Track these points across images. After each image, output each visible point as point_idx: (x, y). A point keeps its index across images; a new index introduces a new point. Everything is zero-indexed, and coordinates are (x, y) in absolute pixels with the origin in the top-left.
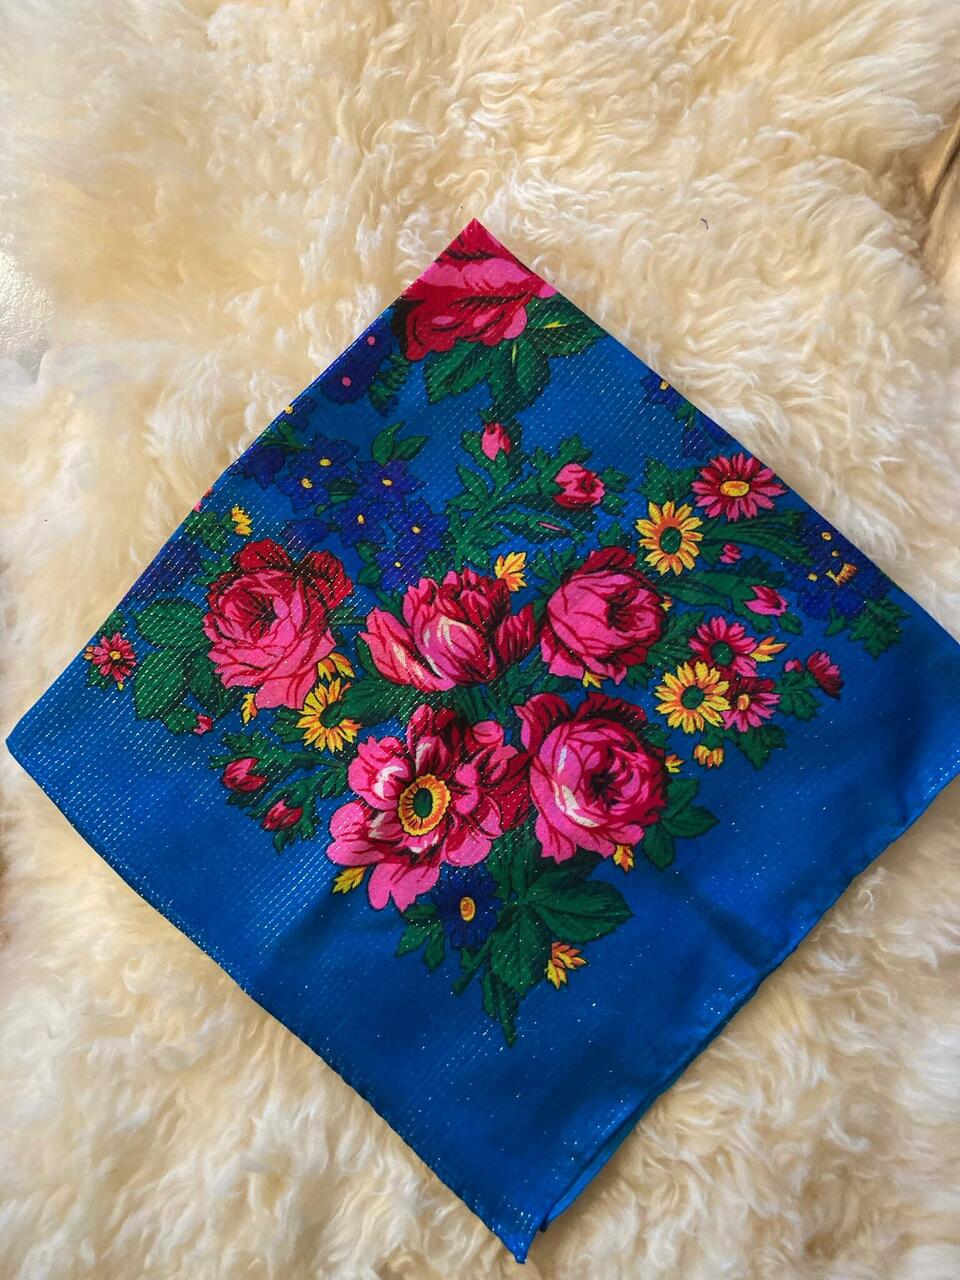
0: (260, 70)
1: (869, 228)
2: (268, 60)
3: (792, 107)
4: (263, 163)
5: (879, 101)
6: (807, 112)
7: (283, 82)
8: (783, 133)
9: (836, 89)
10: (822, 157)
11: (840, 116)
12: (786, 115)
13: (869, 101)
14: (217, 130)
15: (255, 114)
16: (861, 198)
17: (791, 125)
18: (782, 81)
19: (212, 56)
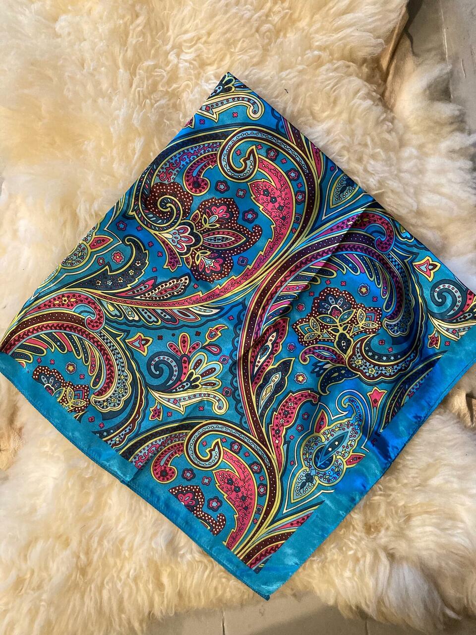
0: (82, 45)
1: (358, 91)
2: (85, 40)
3: (320, 39)
4: (90, 87)
5: (357, 34)
6: (326, 41)
7: (93, 49)
8: (316, 53)
9: (337, 30)
10: (335, 61)
11: (341, 42)
12: (317, 44)
13: (353, 34)
14: (67, 74)
15: (83, 65)
16: (353, 78)
17: (320, 48)
18: (314, 28)
19: (59, 40)
